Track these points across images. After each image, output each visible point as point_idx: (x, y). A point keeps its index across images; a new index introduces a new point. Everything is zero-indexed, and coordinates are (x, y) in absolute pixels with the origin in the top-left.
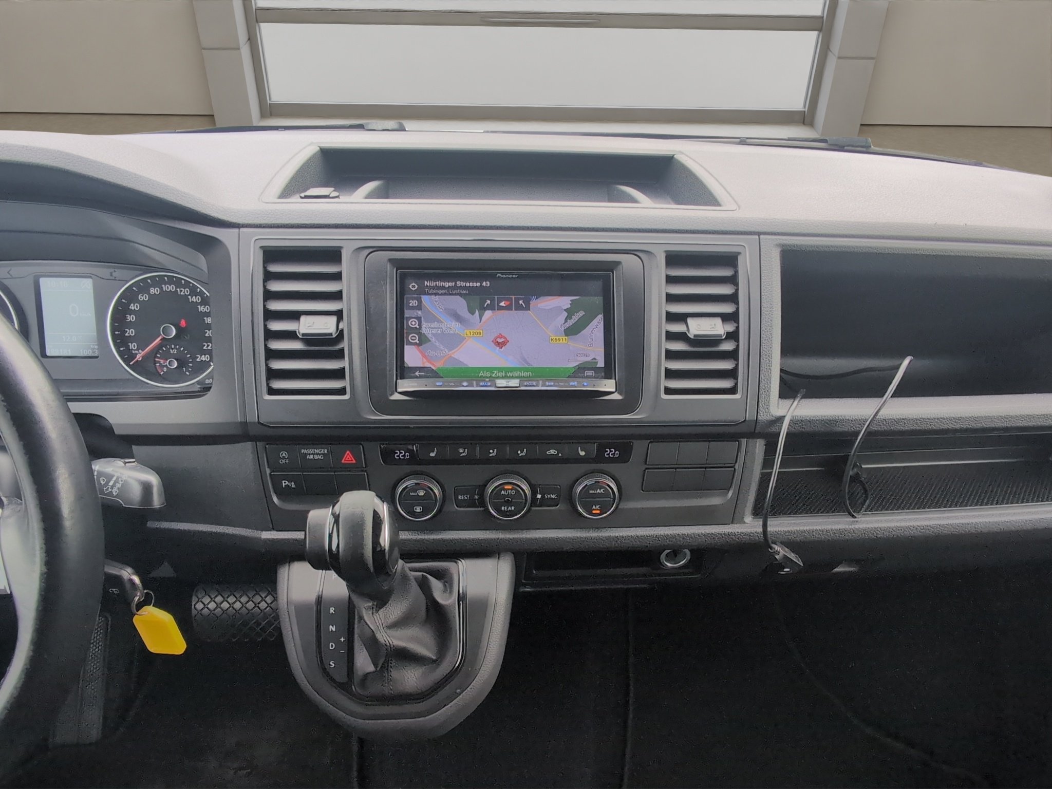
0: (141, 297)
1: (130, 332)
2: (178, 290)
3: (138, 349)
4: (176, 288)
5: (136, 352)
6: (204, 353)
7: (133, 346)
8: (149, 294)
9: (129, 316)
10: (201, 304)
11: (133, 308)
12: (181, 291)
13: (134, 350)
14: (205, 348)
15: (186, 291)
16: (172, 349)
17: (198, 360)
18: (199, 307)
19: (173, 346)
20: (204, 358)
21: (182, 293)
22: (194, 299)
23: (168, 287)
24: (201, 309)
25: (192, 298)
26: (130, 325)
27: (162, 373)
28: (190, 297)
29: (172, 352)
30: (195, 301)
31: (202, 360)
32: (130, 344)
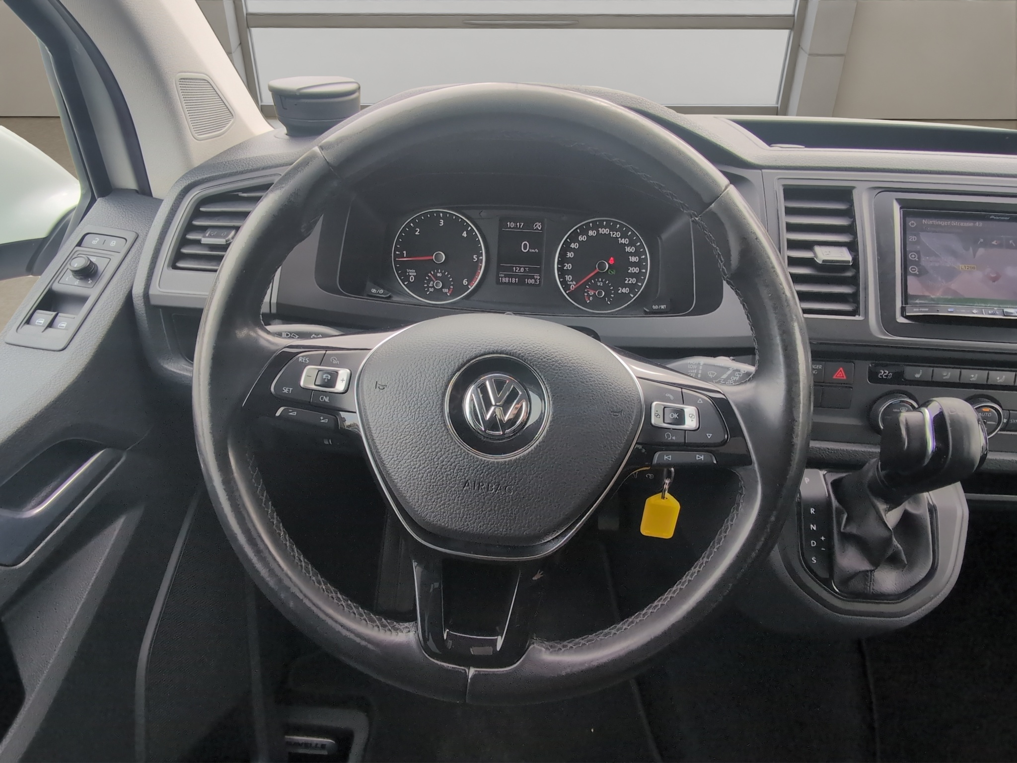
0: (581, 238)
1: (568, 266)
2: (611, 233)
3: (572, 281)
4: (610, 232)
5: (571, 283)
6: (625, 286)
7: (568, 278)
8: (588, 236)
9: (569, 253)
10: (629, 245)
11: (573, 247)
12: (613, 234)
13: (569, 281)
14: (626, 282)
15: (618, 234)
16: (599, 282)
17: (619, 292)
18: (626, 247)
19: (600, 280)
20: (624, 290)
21: (614, 236)
22: (623, 241)
23: (603, 232)
24: (628, 249)
25: (621, 240)
26: (569, 261)
27: (588, 302)
28: (620, 239)
29: (599, 284)
30: (623, 242)
31: (623, 292)
32: (566, 276)
